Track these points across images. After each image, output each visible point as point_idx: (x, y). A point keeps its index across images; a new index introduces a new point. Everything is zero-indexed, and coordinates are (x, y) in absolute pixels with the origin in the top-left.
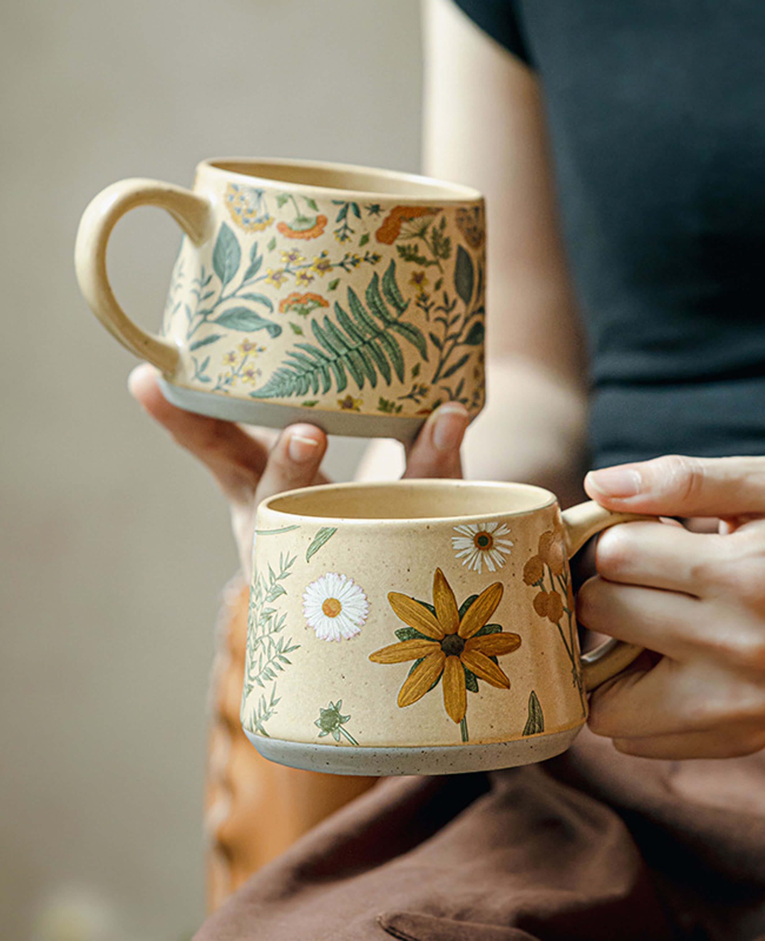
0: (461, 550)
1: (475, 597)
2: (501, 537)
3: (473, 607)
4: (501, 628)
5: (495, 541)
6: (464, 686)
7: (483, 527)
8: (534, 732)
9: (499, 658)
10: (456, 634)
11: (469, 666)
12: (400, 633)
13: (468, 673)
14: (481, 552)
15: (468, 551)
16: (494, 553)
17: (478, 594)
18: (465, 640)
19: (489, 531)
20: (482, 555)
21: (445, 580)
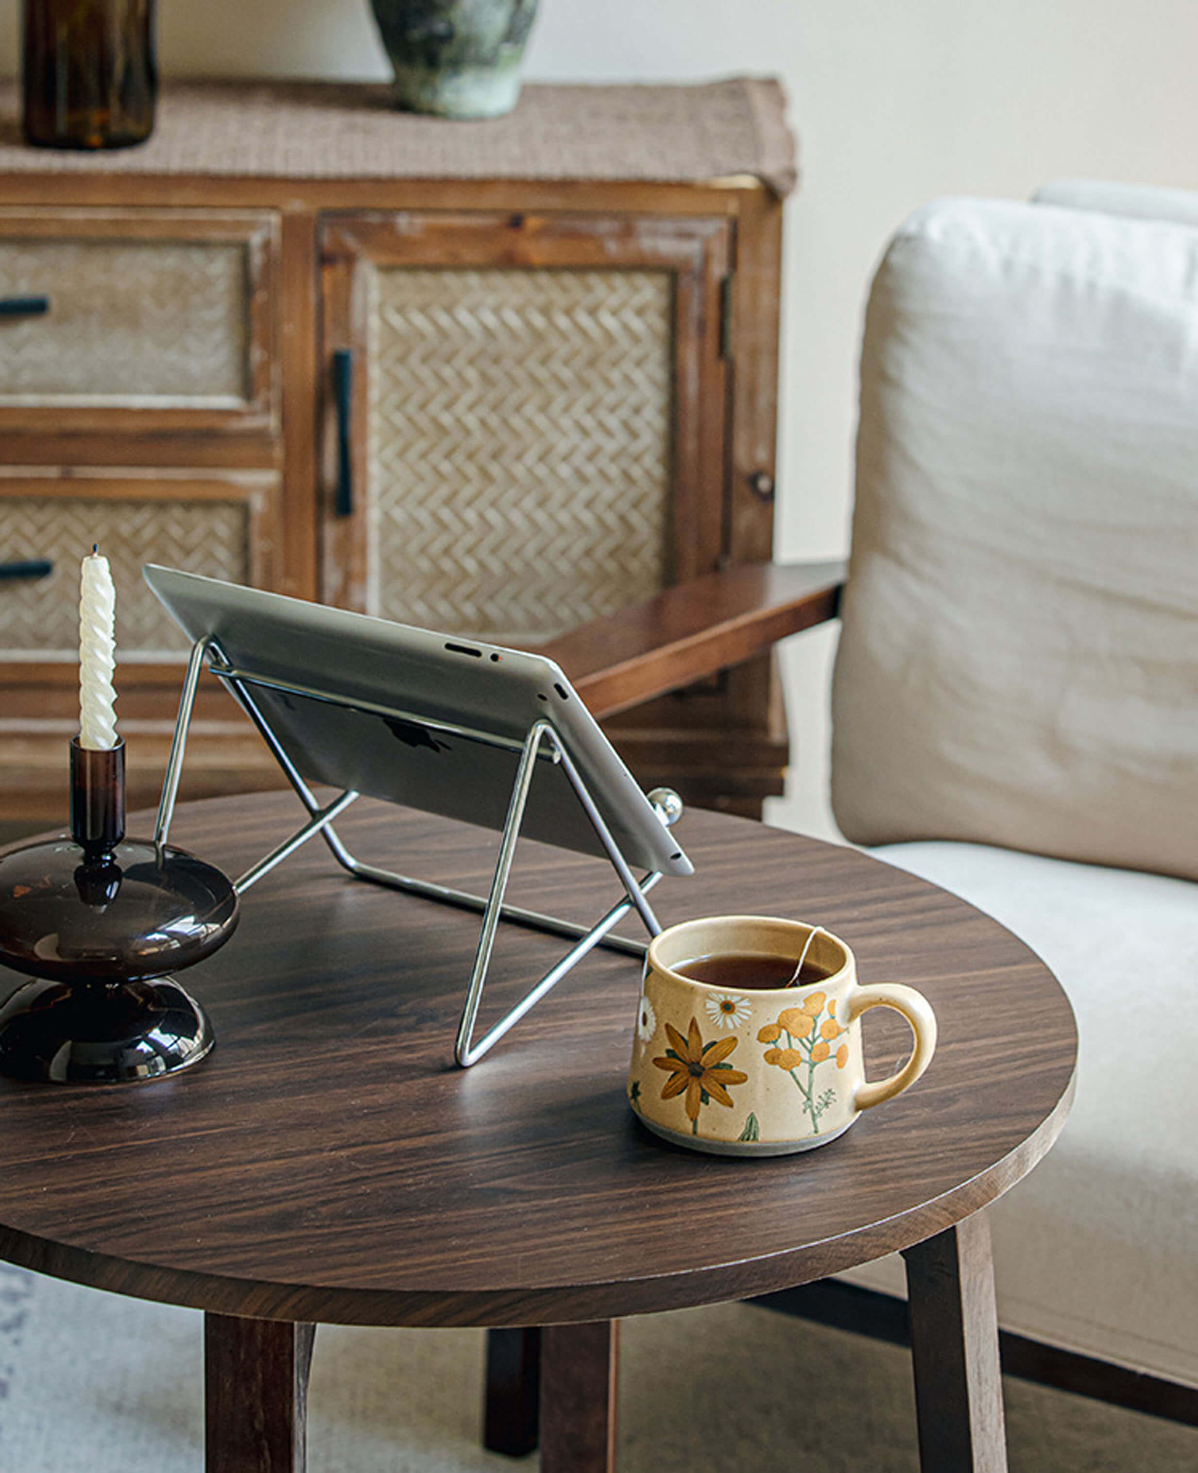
0: (709, 1010)
1: (714, 1043)
2: (743, 1007)
3: (712, 1049)
4: (731, 1067)
5: (737, 1009)
6: (699, 1098)
7: (729, 998)
8: (748, 1139)
9: (728, 1087)
10: (698, 1063)
11: (704, 1086)
12: (668, 1051)
13: (703, 1090)
14: (724, 1014)
15: (715, 1012)
16: (734, 1017)
17: (718, 1041)
18: (704, 1069)
19: (733, 1001)
20: (725, 1017)
21: (697, 1028)
